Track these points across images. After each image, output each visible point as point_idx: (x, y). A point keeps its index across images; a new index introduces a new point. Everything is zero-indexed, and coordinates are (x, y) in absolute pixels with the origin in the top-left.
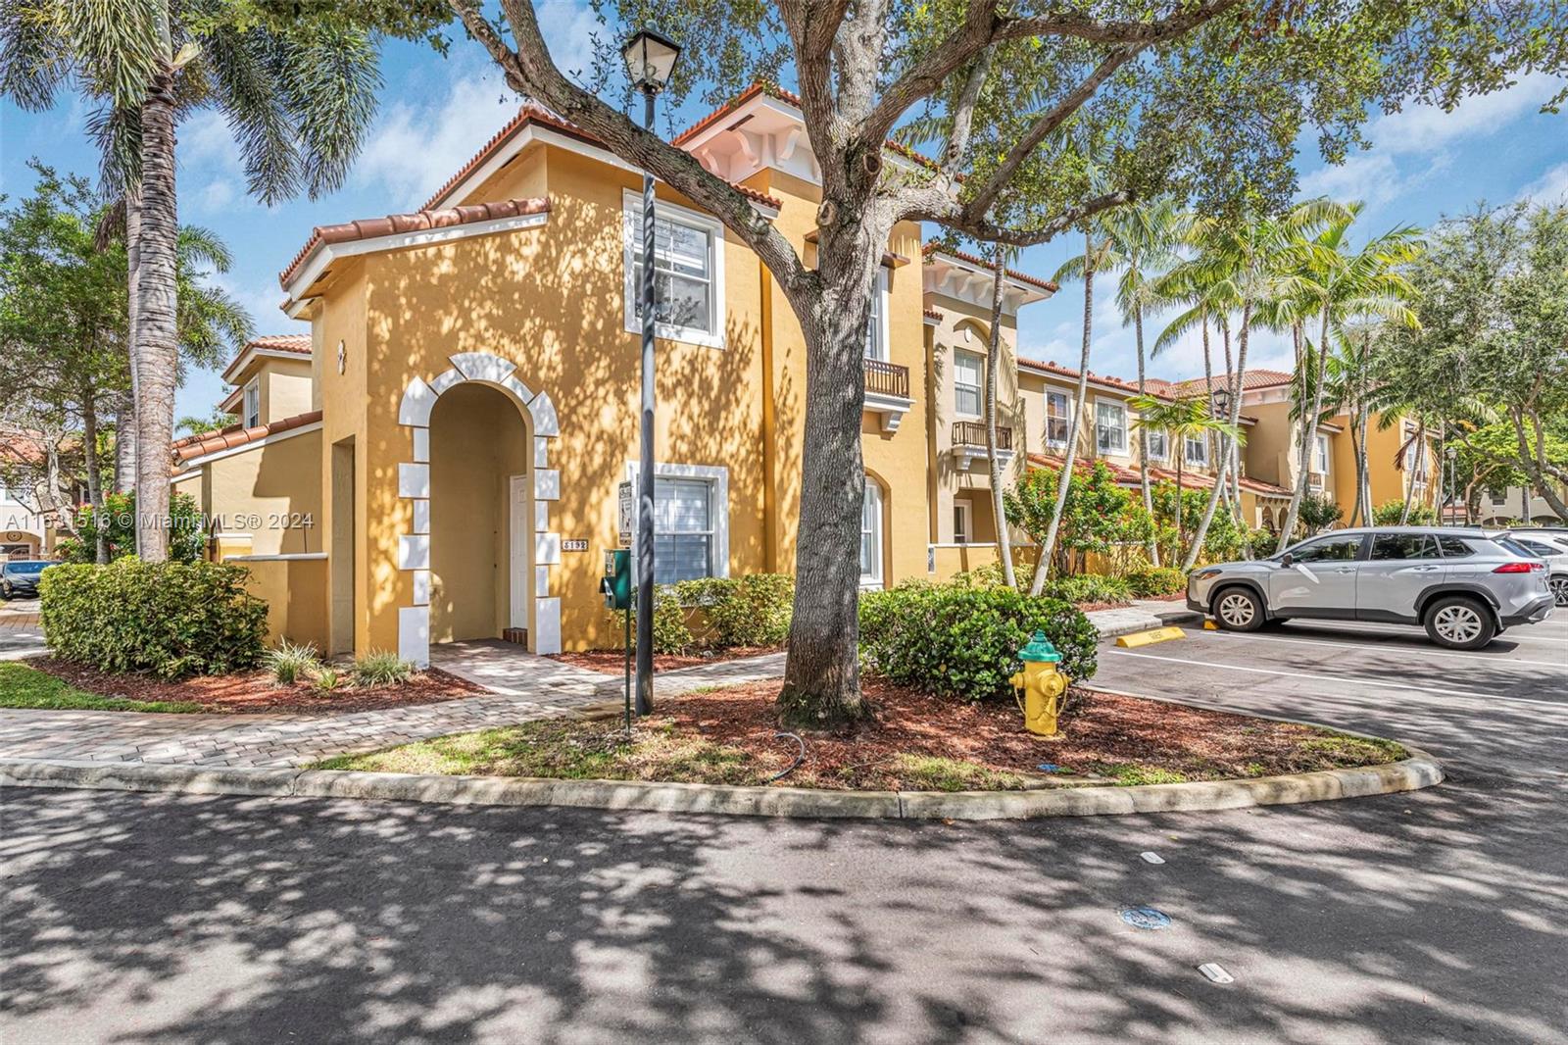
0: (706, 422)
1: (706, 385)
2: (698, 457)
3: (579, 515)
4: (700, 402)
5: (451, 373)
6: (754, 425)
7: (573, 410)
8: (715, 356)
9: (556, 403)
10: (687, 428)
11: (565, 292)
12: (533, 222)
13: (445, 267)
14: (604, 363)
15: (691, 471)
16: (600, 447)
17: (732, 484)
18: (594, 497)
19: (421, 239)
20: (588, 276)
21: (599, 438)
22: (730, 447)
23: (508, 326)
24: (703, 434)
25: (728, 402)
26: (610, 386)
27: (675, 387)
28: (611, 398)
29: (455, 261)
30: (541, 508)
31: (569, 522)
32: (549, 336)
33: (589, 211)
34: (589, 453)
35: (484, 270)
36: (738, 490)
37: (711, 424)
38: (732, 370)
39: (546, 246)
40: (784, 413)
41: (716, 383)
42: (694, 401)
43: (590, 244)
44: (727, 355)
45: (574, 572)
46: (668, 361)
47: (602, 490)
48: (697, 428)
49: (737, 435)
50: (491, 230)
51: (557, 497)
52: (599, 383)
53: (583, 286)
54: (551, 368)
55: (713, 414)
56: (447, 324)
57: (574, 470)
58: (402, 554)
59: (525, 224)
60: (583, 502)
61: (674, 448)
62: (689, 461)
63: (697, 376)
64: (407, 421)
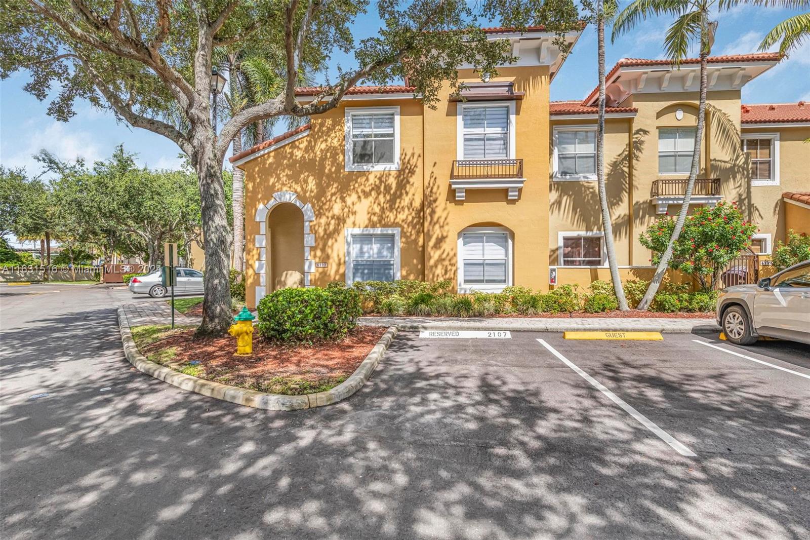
0: (388, 205)
1: (388, 188)
2: (383, 222)
3: (323, 250)
4: (384, 196)
5: (273, 200)
6: (417, 204)
7: (321, 208)
8: (393, 173)
9: (313, 206)
10: (377, 209)
11: (318, 159)
12: (305, 134)
13: (271, 160)
14: (335, 185)
15: (378, 231)
16: (333, 222)
17: (403, 234)
18: (330, 243)
19: (262, 153)
20: (328, 150)
21: (333, 218)
22: (402, 216)
23: (295, 178)
24: (386, 211)
25: (401, 194)
26: (338, 195)
27: (371, 191)
28: (338, 200)
29: (274, 157)
30: (307, 250)
31: (319, 253)
32: (311, 178)
33: (329, 122)
34: (328, 224)
35: (285, 158)
36: (407, 237)
37: (390, 206)
38: (404, 178)
39: (310, 142)
40: (431, 196)
41: (394, 186)
42: (381, 197)
43: (329, 136)
44: (400, 172)
45: (321, 273)
46: (367, 180)
47: (334, 240)
48: (383, 210)
49: (406, 210)
50: (287, 142)
51: (314, 245)
52: (332, 195)
53: (326, 154)
54: (312, 191)
55: (392, 202)
56: (272, 181)
57: (321, 231)
58: (256, 265)
59: (300, 136)
60: (325, 245)
61: (370, 219)
62: (378, 225)
63: (383, 184)
64: (258, 219)
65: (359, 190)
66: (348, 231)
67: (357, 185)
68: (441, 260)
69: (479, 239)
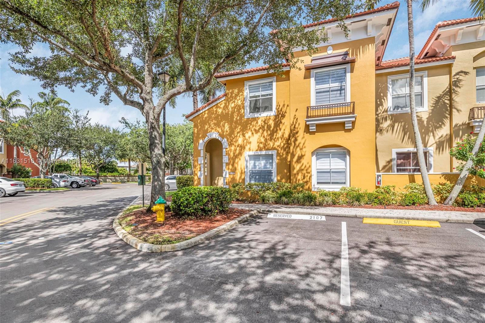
0: (269, 137)
1: (269, 127)
2: (266, 148)
3: (233, 165)
4: (267, 132)
5: (207, 137)
6: (286, 136)
7: (232, 141)
8: (272, 118)
9: (228, 140)
10: (263, 140)
11: (230, 113)
12: (223, 99)
13: (206, 115)
14: (239, 127)
15: (264, 152)
16: (238, 148)
17: (278, 154)
18: (236, 161)
19: (201, 112)
20: (235, 107)
21: (238, 146)
22: (277, 144)
23: (217, 125)
24: (268, 141)
25: (277, 130)
26: (241, 133)
27: (259, 129)
28: (241, 136)
29: (208, 114)
30: (224, 165)
31: (230, 167)
32: (226, 124)
33: (236, 91)
34: (236, 150)
35: (213, 113)
36: (280, 156)
37: (271, 138)
38: (278, 120)
39: (226, 104)
40: (294, 130)
41: (272, 125)
42: (265, 132)
43: (236, 99)
44: (276, 116)
45: (232, 179)
46: (257, 123)
47: (239, 159)
48: (266, 140)
49: (280, 139)
50: (214, 105)
51: (228, 162)
52: (238, 133)
53: (234, 110)
54: (227, 131)
55: (272, 135)
56: (206, 127)
57: (232, 154)
58: (199, 174)
59: (221, 101)
60: (234, 163)
61: (259, 146)
62: (263, 149)
63: (266, 125)
64: (199, 149)
65: (253, 129)
66: (247, 153)
67: (251, 126)
68: (301, 170)
69: (327, 155)
